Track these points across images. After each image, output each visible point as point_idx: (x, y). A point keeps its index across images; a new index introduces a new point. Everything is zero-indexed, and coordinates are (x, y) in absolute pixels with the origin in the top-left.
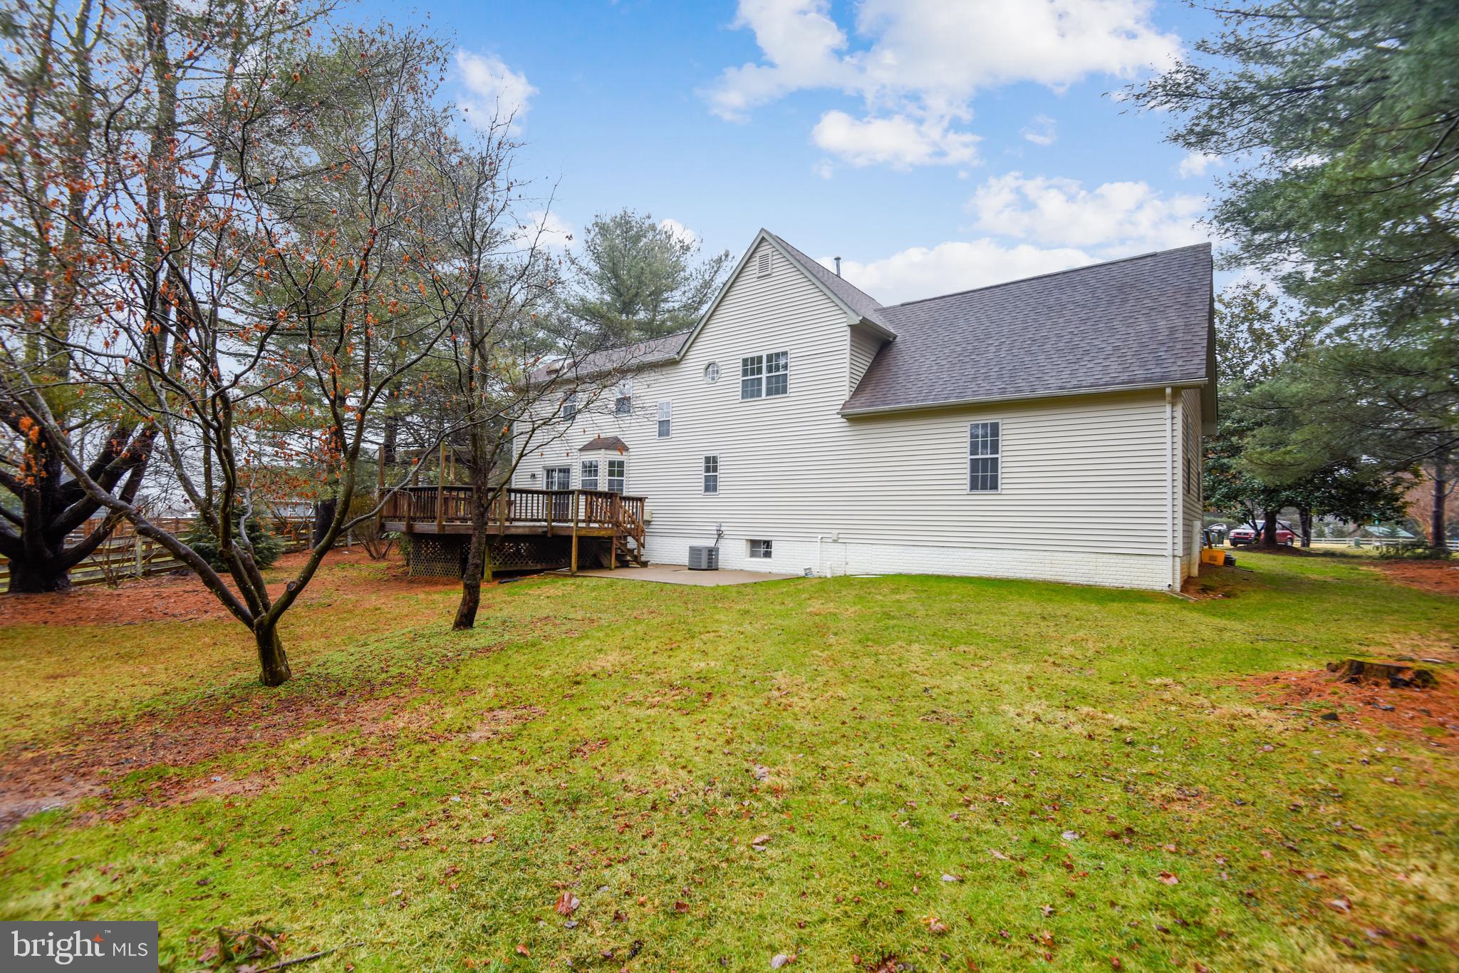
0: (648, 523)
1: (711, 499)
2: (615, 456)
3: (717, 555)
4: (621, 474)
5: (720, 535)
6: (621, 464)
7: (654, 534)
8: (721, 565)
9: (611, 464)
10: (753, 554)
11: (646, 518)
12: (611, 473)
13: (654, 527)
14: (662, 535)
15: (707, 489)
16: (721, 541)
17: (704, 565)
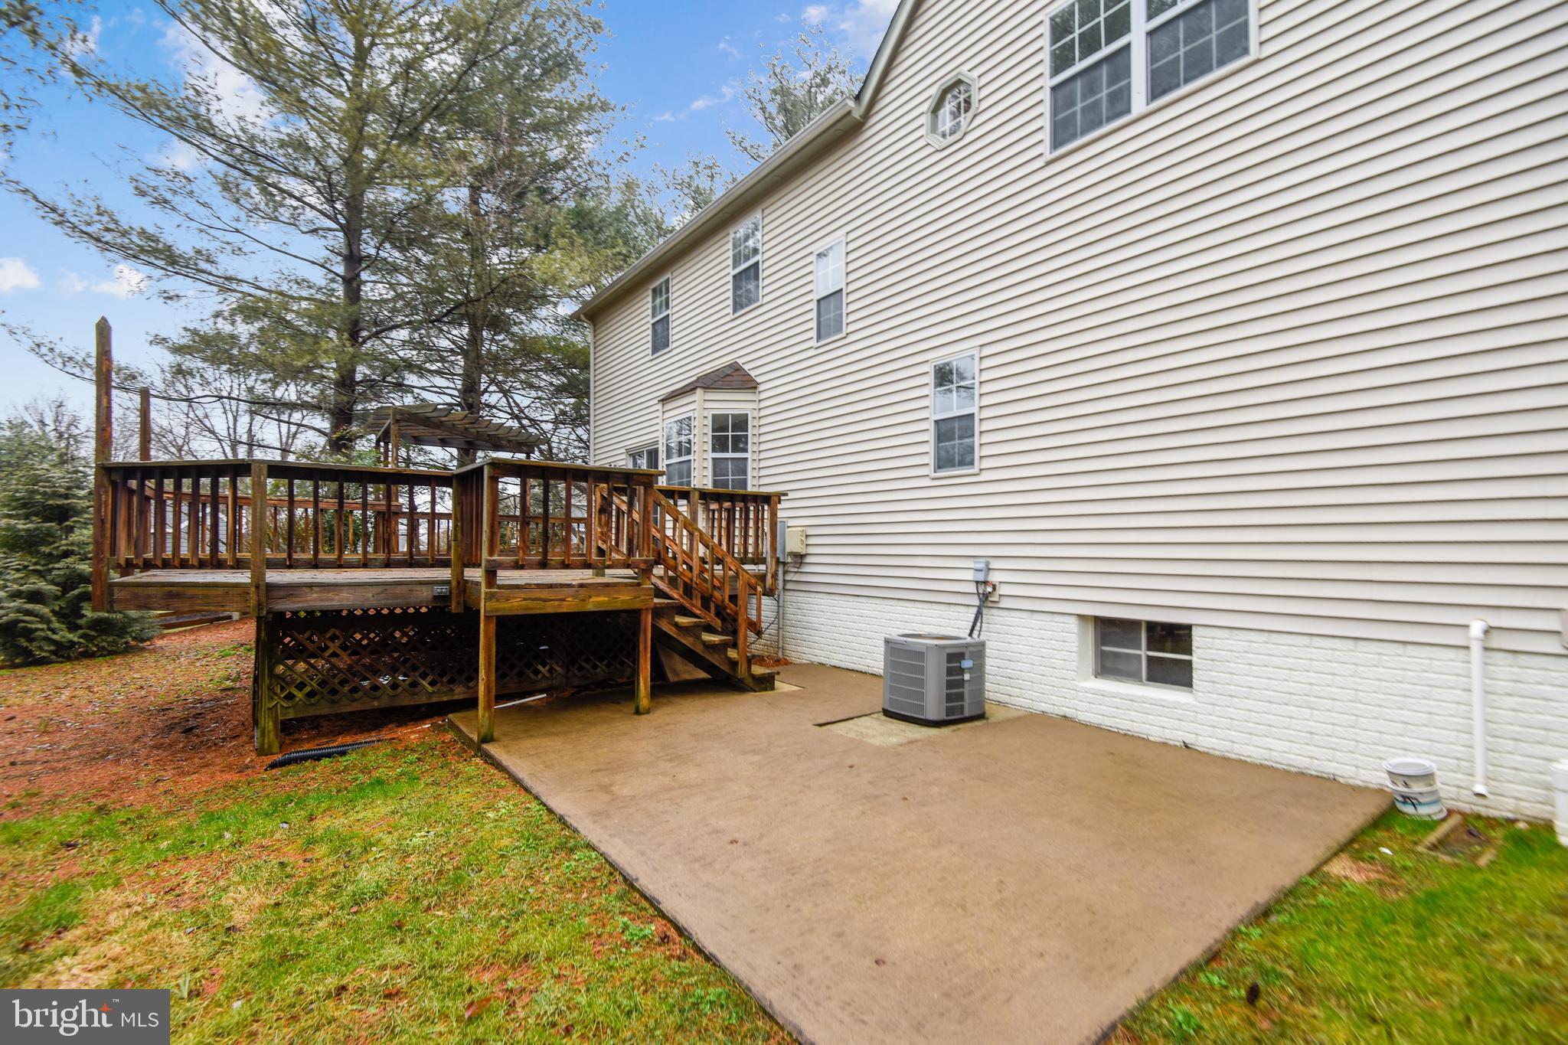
0: (800, 558)
1: (957, 486)
2: (730, 403)
3: (979, 669)
4: (740, 443)
5: (986, 597)
6: (741, 422)
7: (808, 588)
8: (993, 689)
9: (720, 424)
10: (1106, 667)
11: (793, 545)
12: (719, 444)
13: (814, 569)
14: (831, 590)
15: (943, 462)
16: (991, 616)
17: (933, 710)
